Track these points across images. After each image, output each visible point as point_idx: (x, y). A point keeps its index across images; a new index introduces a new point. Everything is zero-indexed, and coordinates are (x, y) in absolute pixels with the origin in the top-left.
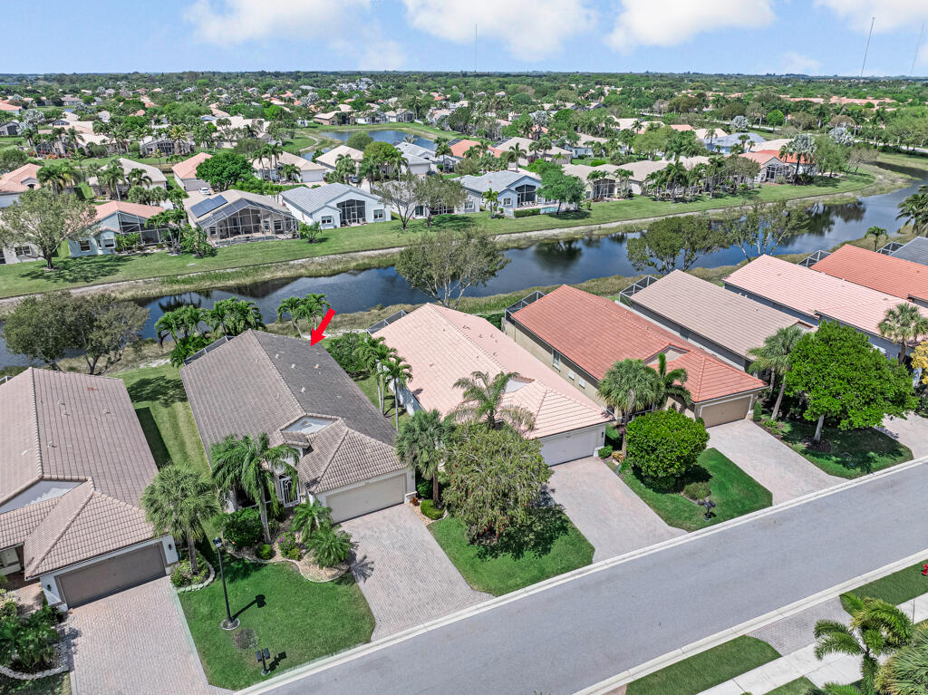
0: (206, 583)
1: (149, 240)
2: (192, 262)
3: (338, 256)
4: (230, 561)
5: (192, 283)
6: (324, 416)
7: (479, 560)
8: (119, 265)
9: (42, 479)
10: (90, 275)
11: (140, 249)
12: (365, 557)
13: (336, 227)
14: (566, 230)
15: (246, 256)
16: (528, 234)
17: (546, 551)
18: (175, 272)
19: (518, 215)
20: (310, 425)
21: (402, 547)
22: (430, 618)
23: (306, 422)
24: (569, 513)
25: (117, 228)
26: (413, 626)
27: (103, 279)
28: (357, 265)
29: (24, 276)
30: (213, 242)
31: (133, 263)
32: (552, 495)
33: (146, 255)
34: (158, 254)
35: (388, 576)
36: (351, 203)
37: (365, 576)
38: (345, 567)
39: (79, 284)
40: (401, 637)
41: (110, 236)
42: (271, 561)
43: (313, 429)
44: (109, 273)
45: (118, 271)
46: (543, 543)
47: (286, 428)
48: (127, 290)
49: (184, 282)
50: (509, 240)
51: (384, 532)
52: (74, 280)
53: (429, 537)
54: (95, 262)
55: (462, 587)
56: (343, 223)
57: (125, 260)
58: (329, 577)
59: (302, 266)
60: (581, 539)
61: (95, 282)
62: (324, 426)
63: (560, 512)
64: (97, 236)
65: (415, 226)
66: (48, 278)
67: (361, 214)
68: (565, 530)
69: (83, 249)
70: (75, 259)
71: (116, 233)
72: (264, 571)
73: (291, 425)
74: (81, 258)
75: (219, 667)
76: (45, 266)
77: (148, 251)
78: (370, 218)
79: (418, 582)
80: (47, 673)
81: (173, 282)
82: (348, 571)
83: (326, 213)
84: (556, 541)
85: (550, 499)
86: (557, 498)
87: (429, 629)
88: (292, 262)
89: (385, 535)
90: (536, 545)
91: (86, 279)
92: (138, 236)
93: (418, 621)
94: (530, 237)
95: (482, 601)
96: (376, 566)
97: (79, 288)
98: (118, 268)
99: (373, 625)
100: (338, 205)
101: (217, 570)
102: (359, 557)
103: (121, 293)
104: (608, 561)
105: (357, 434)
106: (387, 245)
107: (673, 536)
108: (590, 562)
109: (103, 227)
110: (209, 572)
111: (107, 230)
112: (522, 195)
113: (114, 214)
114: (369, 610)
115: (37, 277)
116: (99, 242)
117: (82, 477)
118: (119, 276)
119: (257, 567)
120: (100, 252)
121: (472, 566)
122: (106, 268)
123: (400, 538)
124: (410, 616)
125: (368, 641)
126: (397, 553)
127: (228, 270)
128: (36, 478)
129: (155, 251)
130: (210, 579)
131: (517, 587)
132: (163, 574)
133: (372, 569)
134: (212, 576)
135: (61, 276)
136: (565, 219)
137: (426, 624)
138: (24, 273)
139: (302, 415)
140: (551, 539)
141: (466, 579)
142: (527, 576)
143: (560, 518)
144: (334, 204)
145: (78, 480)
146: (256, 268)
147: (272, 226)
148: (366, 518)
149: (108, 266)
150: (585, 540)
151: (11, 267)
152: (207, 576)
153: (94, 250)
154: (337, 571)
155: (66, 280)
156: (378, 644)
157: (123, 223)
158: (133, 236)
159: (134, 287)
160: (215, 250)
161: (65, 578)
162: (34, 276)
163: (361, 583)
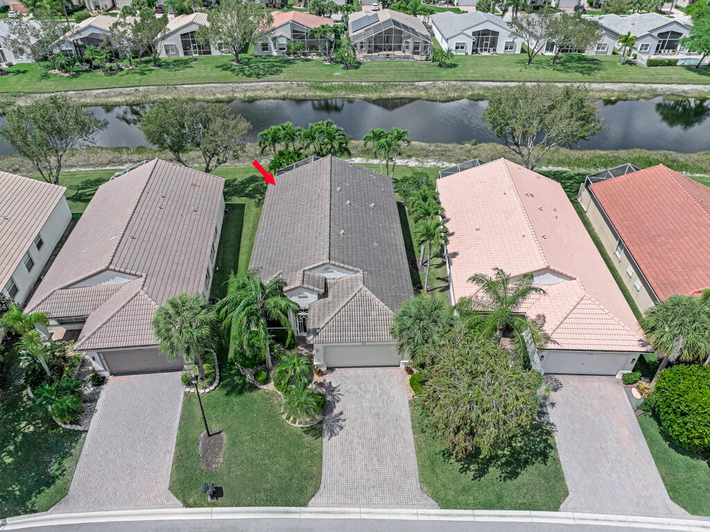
0: (207, 390)
1: (313, 48)
2: (339, 72)
3: (459, 83)
4: (235, 375)
5: (331, 91)
6: (346, 266)
7: (442, 459)
8: (285, 67)
9: (107, 269)
10: (261, 72)
11: (304, 54)
12: (341, 413)
13: (467, 54)
14: (700, 87)
15: (382, 72)
16: (654, 86)
17: (513, 475)
18: (323, 79)
19: (651, 63)
20: (333, 272)
21: (377, 415)
22: (369, 504)
23: (329, 268)
24: (559, 439)
25: (289, 36)
26: (350, 505)
27: (270, 77)
28: (472, 95)
29: (219, 67)
30: (360, 56)
31: (295, 66)
32: (549, 410)
33: (307, 60)
34: (317, 61)
35: (352, 442)
36: (486, 32)
37: (332, 433)
38: (319, 418)
39: (252, 79)
40: (334, 513)
41: (283, 41)
42: (265, 387)
43: (334, 275)
44: (276, 72)
45: (281, 71)
46: (515, 465)
47: (310, 269)
48: (284, 90)
49: (326, 89)
50: (630, 91)
51: (369, 392)
52: (249, 76)
53: (406, 413)
54: (268, 62)
55: (413, 483)
56: (474, 51)
57: (290, 63)
59: (425, 89)
60: (559, 476)
61: (264, 79)
62: (345, 275)
63: (549, 433)
64: (274, 39)
65: (540, 62)
66: (233, 70)
67: (494, 44)
68: (545, 456)
69: (264, 49)
70: (256, 56)
71: (288, 39)
72: (255, 394)
73: (314, 268)
74: (261, 56)
75: (182, 476)
76: (234, 60)
77: (309, 57)
78: (500, 49)
79: (375, 460)
80: (74, 427)
81: (321, 88)
82: (321, 422)
83: (461, 39)
84: (529, 467)
85: (544, 414)
86: (553, 415)
87: (363, 516)
88: (417, 83)
89: (368, 396)
90: (507, 464)
91: (258, 75)
92: (305, 42)
93: (356, 504)
94: (655, 90)
95: (425, 506)
96: (347, 425)
97: (251, 82)
98: (283, 69)
99: (317, 488)
100: (474, 34)
101: (220, 380)
102: (336, 411)
103: (277, 92)
104: (577, 515)
105: (369, 293)
106: (507, 78)
107: (670, 514)
108: (556, 509)
109: (278, 33)
110: (214, 380)
111: (281, 36)
112: (664, 42)
113: (288, 23)
114: (321, 473)
115: (225, 70)
116: (275, 44)
117: (139, 273)
118: (282, 76)
119: (253, 388)
120: (276, 54)
121: (433, 463)
122: (274, 68)
123: (380, 404)
124: (352, 495)
125: (305, 505)
126: (370, 420)
127: (363, 84)
128: (104, 267)
129: (315, 57)
130: (212, 388)
131: (466, 506)
132: (181, 369)
133: (342, 428)
134: (215, 384)
135: (242, 70)
136: (704, 74)
137: (363, 510)
138: (219, 65)
139: (325, 262)
140: (526, 462)
141: (421, 475)
142: (482, 498)
143: (546, 441)
144: (470, 32)
145: (135, 275)
146: (386, 85)
147: (411, 46)
148: (360, 371)
149: (276, 66)
150: (563, 479)
151: (214, 58)
152: (211, 384)
153: (271, 51)
154: (311, 418)
155: (245, 74)
156: (312, 512)
157: (294, 31)
158: (299, 43)
159: (288, 88)
160: (360, 63)
161: (106, 355)
162: (225, 68)
163: (325, 439)
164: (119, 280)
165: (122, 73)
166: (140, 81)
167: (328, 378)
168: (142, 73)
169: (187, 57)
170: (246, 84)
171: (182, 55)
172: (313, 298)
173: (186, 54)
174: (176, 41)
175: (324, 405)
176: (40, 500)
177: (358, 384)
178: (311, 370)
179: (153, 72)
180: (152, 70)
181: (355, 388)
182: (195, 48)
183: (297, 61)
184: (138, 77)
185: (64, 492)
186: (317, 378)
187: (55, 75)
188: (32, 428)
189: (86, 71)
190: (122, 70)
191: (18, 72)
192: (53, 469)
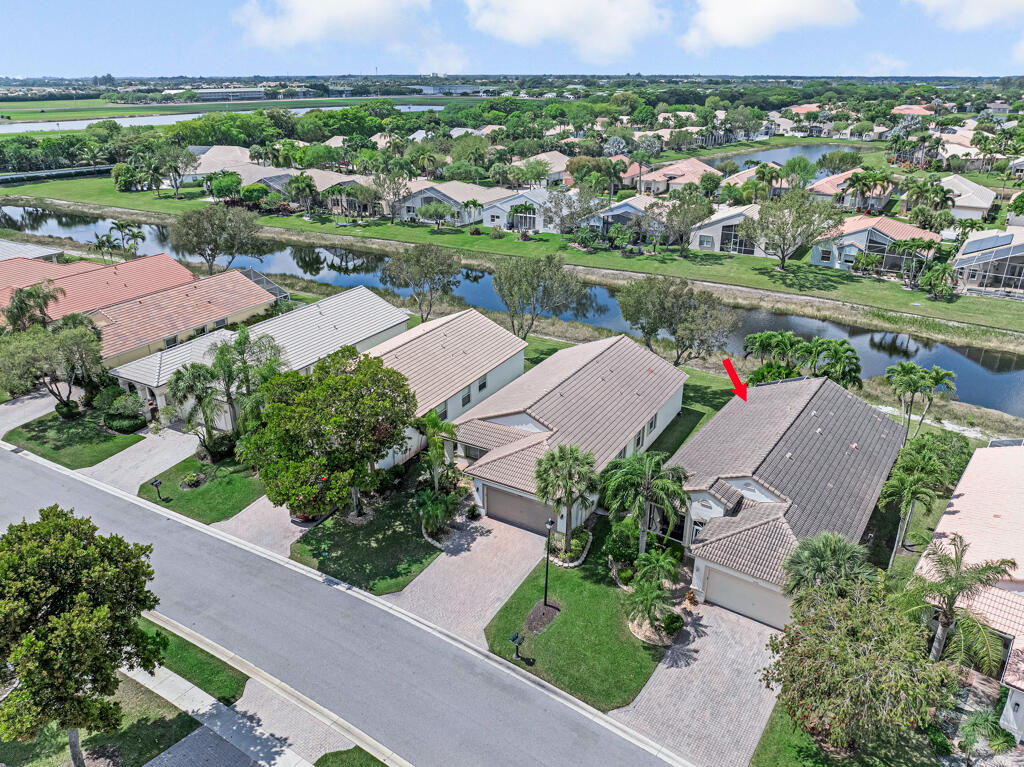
0: (566, 565)
1: (895, 266)
2: (920, 304)
4: (601, 564)
5: (896, 323)
6: (772, 489)
7: (794, 754)
8: (843, 283)
9: (524, 412)
10: (808, 285)
11: (878, 273)
12: (697, 651)
15: (990, 313)
18: (893, 307)
20: (754, 491)
21: (739, 672)
22: (676, 748)
23: (750, 484)
25: (863, 246)
26: (653, 738)
27: (816, 292)
29: (756, 269)
30: (962, 288)
31: (858, 285)
33: (879, 280)
34: (892, 283)
37: (675, 663)
38: (667, 641)
39: (792, 290)
40: (632, 736)
41: (852, 252)
42: (624, 587)
43: (754, 496)
44: (826, 288)
45: (835, 288)
47: (726, 478)
48: (829, 309)
49: (889, 320)
51: (742, 645)
52: (790, 286)
54: (824, 274)
55: (741, 757)
57: (857, 281)
58: (646, 636)
61: (808, 292)
62: (770, 501)
64: (841, 248)
66: (772, 276)
69: (823, 258)
70: (811, 266)
71: (860, 250)
72: (611, 590)
73: (737, 478)
74: (816, 266)
75: (501, 626)
76: (777, 265)
77: (885, 278)
79: (708, 713)
80: (434, 543)
81: (882, 317)
82: (667, 647)
87: (660, 756)
89: (738, 649)
91: (801, 287)
92: (884, 258)
93: (660, 739)
96: (694, 665)
97: (789, 293)
98: (840, 286)
99: (626, 704)
101: (584, 562)
102: (692, 646)
103: (819, 310)
105: (785, 523)
109: (846, 241)
110: (578, 558)
111: (852, 245)
113: (866, 230)
114: (638, 691)
115: (763, 274)
116: (840, 254)
117: (551, 426)
118: (833, 293)
119: (612, 583)
120: (837, 266)
122: (827, 283)
123: (749, 663)
124: (663, 731)
125: (604, 711)
126: (726, 672)
127: (951, 324)
129: (892, 279)
130: (572, 565)
133: (688, 665)
134: (576, 563)
135: (783, 279)
137: (664, 749)
138: (758, 267)
139: (747, 475)
141: (756, 756)
145: (547, 427)
146: (987, 331)
148: (743, 620)
149: (832, 281)
151: (758, 259)
152: (572, 560)
153: (833, 263)
154: (657, 638)
155: (785, 283)
156: (613, 723)
157: (871, 241)
158: (876, 256)
159: (837, 308)
160: (958, 297)
162: (763, 271)
163: (662, 667)
164: (531, 427)
165: (641, 257)
166: (657, 269)
167: (701, 610)
168: (663, 261)
169: (722, 253)
170: (782, 295)
171: (717, 250)
172: (717, 511)
173: (722, 249)
174: (716, 234)
175: (676, 633)
176: (381, 584)
177: (733, 632)
178: (684, 594)
179: (676, 262)
180: (675, 260)
181: (728, 634)
182: (735, 244)
183: (863, 280)
184: (656, 264)
185: (400, 588)
186: (686, 604)
187: (573, 248)
188: (402, 529)
189: (606, 250)
190: (642, 254)
191: (541, 240)
192: (401, 567)
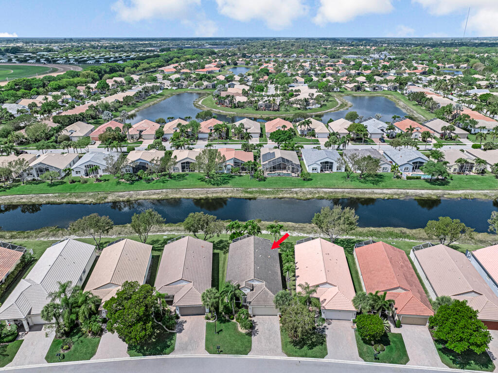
0: (214, 321)
2: (256, 183)
3: (313, 189)
4: (222, 317)
5: (252, 194)
6: (260, 280)
7: (289, 343)
8: (230, 180)
10: (219, 183)
11: (240, 173)
12: (258, 329)
13: (318, 172)
14: (430, 191)
16: (408, 191)
17: (311, 348)
18: (248, 187)
19: (408, 178)
21: (269, 330)
22: (266, 355)
23: (254, 281)
24: (327, 339)
25: (232, 164)
26: (260, 355)
27: (223, 185)
28: (318, 197)
29: (199, 179)
30: (266, 174)
31: (235, 179)
32: (326, 330)
33: (240, 176)
34: (245, 176)
35: (261, 338)
36: (327, 162)
37: (255, 335)
38: (250, 330)
39: (215, 186)
40: (256, 357)
41: (229, 167)
42: (232, 321)
43: (255, 283)
44: (226, 183)
45: (229, 183)
46: (312, 346)
47: (248, 281)
48: (230, 193)
49: (250, 193)
50: (396, 194)
52: (214, 184)
53: (279, 330)
54: (222, 177)
55: (280, 350)
56: (322, 171)
57: (233, 178)
58: (245, 332)
59: (296, 193)
60: (326, 349)
61: (221, 186)
62: (259, 283)
63: (325, 337)
64: (226, 166)
65: (354, 177)
66: (206, 181)
67: (331, 168)
68: (322, 344)
69: (220, 170)
71: (232, 166)
72: (230, 323)
76: (206, 175)
77: (242, 174)
78: (335, 169)
79: (268, 343)
80: (172, 331)
81: (247, 192)
82: (251, 332)
83: (315, 166)
84: (317, 347)
85: (324, 331)
86: (327, 332)
88: (293, 189)
89: (266, 324)
90: (310, 345)
91: (218, 185)
92: (240, 168)
93: (262, 354)
94: (408, 193)
95: (283, 356)
98: (230, 181)
99: (250, 350)
100: (321, 163)
101: (218, 318)
102: (256, 329)
103: (227, 194)
104: (329, 360)
105: (267, 289)
106: (336, 186)
107: (358, 360)
108: (323, 358)
109: (227, 163)
111: (229, 165)
112: (416, 166)
114: (251, 346)
115: (202, 181)
118: (229, 185)
119: (228, 321)
120: (225, 172)
121: (286, 345)
122: (225, 180)
123: (270, 327)
124: (261, 352)
125: (247, 354)
126: (267, 332)
127: (267, 190)
128: (180, 279)
129: (244, 174)
131: (296, 356)
132: (204, 314)
133: (258, 334)
135: (210, 182)
136: (434, 184)
137: (264, 356)
138: (199, 178)
139: (253, 278)
140: (316, 345)
141: (283, 348)
142: (300, 354)
143: (323, 339)
144: (319, 163)
145: (190, 282)
146: (278, 190)
147: (291, 169)
148: (264, 316)
150: (327, 350)
152: (215, 319)
154: (248, 331)
155: (211, 184)
156: (249, 356)
157: (235, 163)
158: (238, 168)
159: (232, 192)
160: (265, 178)
161: (181, 308)
162: (202, 180)
163: (253, 337)
165: (154, 182)
166: (163, 186)
167: (253, 319)
168: (163, 182)
169: (184, 173)
170: (213, 189)
171: (181, 171)
172: (248, 291)
173: (183, 171)
174: (179, 166)
175: (252, 326)
176: (167, 350)
177: (263, 321)
178: (248, 315)
179: (169, 182)
180: (168, 180)
181: (262, 322)
182: (187, 168)
183: (236, 177)
184: (162, 184)
185: (173, 349)
186: (249, 318)
187: (123, 182)
188: (159, 332)
189: (137, 180)
190: (153, 180)
191: (105, 180)
192: (169, 343)
